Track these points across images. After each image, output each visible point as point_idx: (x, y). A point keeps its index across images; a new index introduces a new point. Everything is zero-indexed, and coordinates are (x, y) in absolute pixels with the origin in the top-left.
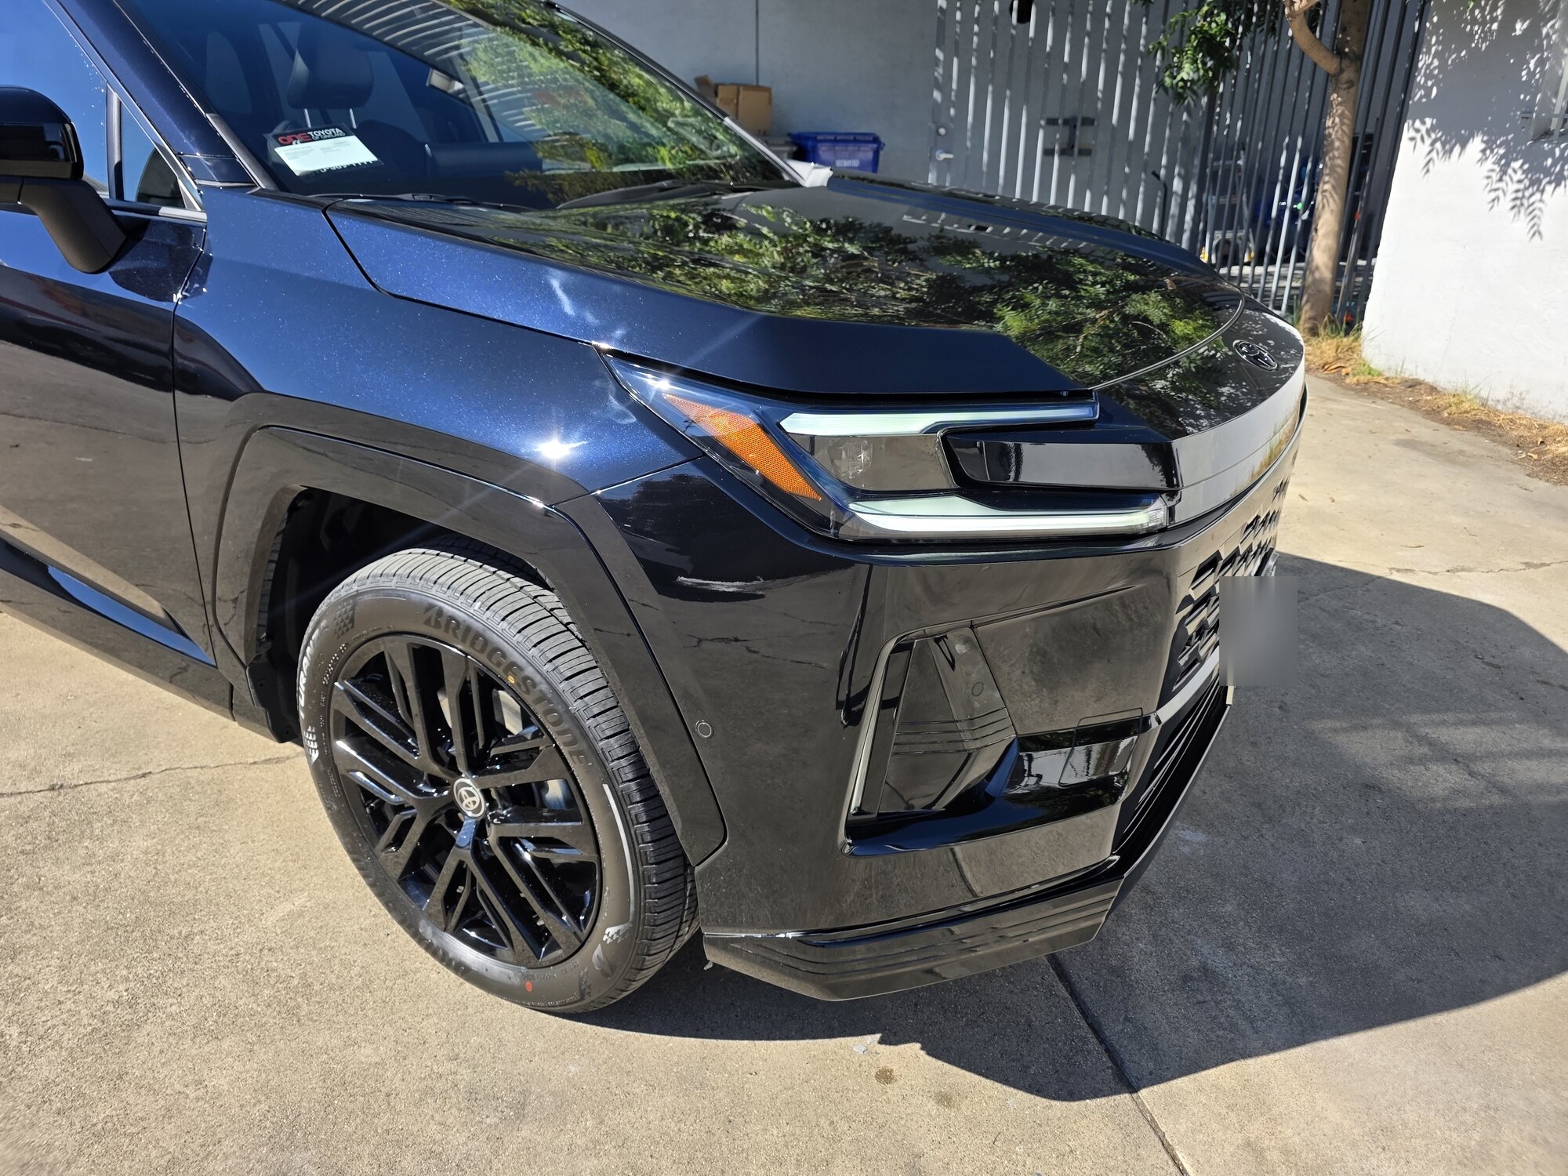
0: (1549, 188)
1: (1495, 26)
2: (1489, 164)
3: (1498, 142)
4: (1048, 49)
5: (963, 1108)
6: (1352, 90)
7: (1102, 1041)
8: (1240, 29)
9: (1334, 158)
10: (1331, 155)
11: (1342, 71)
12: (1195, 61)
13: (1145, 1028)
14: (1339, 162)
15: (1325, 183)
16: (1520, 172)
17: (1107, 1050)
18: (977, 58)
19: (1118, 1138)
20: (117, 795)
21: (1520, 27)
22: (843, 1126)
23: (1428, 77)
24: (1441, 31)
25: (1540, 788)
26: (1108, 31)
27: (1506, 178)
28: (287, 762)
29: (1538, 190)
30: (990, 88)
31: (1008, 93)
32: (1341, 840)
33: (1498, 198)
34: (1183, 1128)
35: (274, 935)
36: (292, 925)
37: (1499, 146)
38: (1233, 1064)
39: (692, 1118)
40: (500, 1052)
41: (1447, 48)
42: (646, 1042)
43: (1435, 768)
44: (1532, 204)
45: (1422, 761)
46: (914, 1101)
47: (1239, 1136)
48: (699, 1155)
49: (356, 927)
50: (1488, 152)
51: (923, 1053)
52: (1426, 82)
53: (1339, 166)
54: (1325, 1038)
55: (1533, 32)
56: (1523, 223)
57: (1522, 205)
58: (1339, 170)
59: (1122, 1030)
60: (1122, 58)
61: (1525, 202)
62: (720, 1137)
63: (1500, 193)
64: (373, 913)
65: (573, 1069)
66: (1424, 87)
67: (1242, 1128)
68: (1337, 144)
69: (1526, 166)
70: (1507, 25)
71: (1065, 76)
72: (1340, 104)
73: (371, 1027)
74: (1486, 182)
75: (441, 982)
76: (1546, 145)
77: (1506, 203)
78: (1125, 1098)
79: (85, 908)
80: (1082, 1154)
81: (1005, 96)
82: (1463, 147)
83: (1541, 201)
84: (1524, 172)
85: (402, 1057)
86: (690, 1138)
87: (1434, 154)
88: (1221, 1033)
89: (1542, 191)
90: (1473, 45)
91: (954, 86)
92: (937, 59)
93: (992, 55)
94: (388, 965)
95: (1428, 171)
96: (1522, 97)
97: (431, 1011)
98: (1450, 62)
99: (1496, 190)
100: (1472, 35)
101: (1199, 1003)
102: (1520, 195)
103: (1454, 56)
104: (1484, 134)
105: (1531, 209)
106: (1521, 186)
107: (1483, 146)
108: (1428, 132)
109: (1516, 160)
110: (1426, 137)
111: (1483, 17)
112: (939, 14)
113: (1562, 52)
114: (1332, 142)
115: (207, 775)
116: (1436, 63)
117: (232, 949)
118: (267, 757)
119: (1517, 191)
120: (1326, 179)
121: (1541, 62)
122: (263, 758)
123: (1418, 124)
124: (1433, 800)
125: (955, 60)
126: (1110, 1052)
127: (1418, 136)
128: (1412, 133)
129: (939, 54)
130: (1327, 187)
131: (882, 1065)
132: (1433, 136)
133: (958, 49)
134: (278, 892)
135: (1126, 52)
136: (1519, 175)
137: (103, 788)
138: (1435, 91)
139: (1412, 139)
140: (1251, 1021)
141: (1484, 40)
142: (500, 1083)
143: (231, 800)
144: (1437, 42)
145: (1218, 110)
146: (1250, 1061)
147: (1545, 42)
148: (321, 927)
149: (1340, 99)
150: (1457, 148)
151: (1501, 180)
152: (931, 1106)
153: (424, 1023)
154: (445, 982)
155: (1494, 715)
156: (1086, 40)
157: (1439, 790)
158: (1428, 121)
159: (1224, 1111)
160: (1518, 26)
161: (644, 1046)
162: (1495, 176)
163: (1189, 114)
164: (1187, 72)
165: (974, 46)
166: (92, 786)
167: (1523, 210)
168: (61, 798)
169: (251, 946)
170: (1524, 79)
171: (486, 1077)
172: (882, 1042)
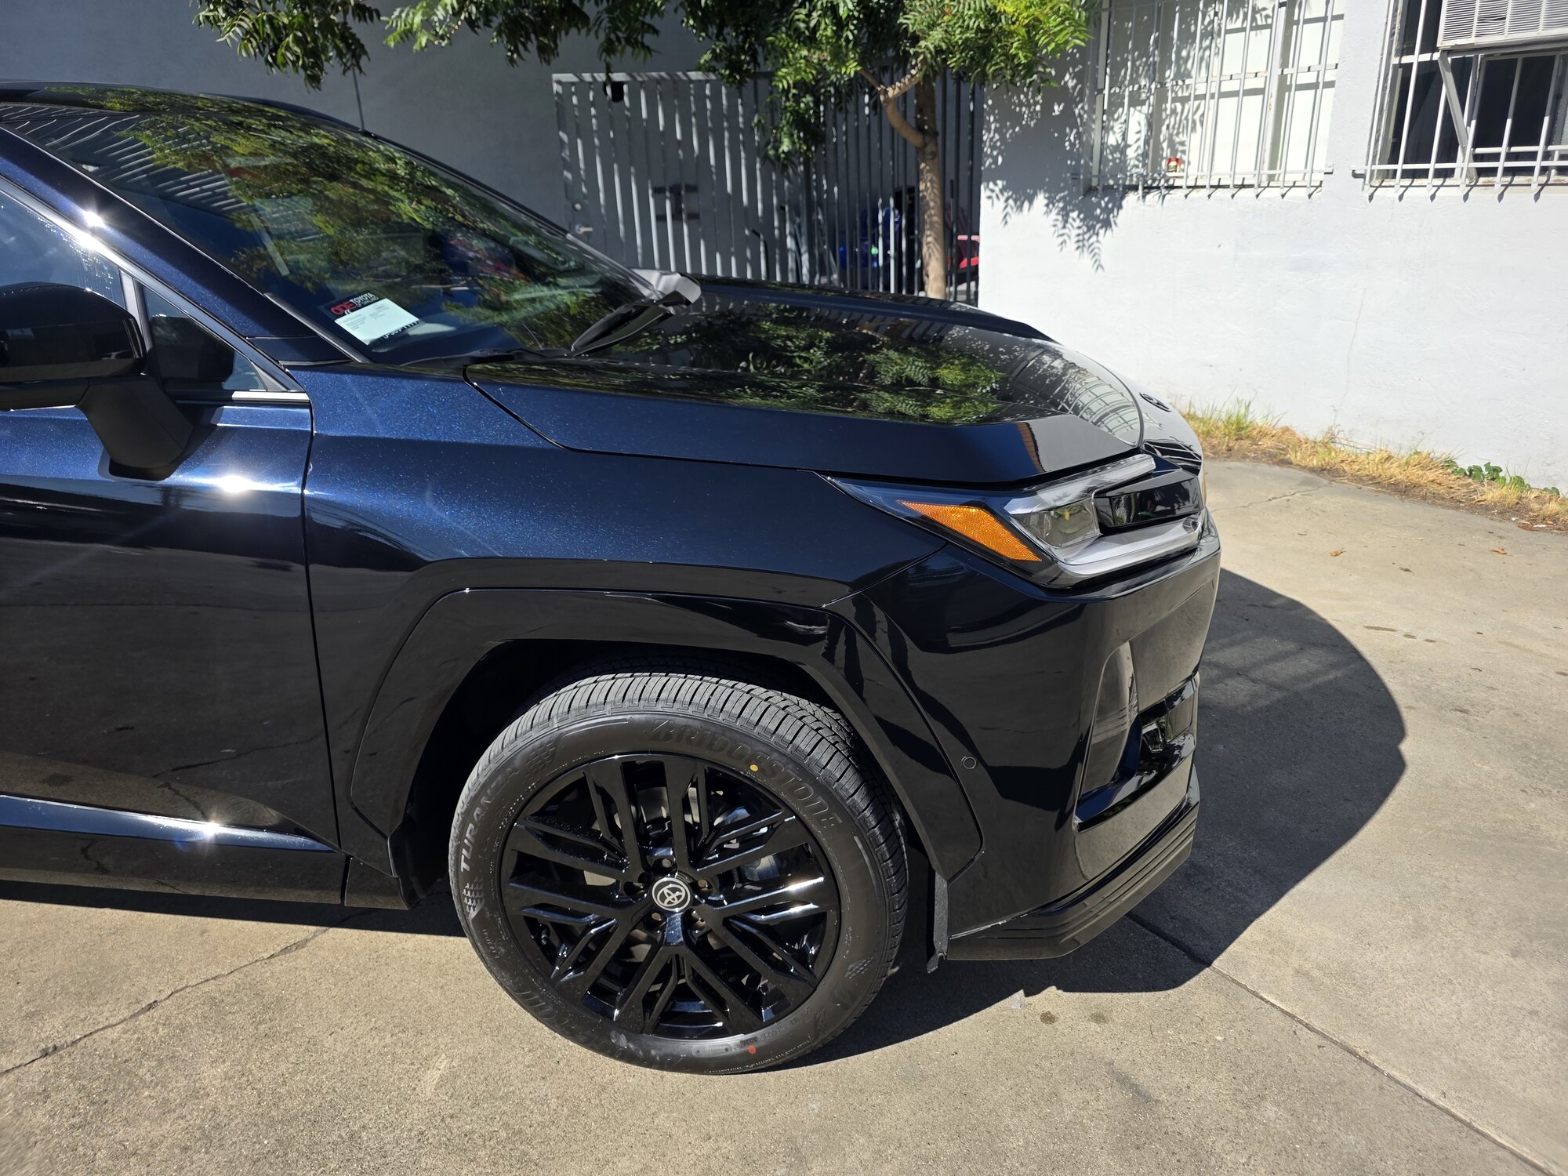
0: (1102, 232)
1: (1038, 108)
2: (1053, 215)
3: (1057, 198)
4: (661, 128)
5: (1116, 1019)
6: (936, 160)
7: (1166, 939)
8: (822, 108)
9: (931, 216)
10: (928, 213)
11: (925, 145)
12: (791, 135)
13: (1188, 920)
14: (935, 219)
15: (927, 236)
16: (1078, 221)
17: (1173, 944)
18: (598, 139)
19: (1222, 999)
20: (136, 1036)
21: (1057, 109)
22: (1046, 1064)
23: (993, 148)
24: (996, 111)
25: (1297, 679)
26: (711, 111)
27: (1068, 225)
28: (309, 944)
29: (1094, 233)
30: (616, 166)
31: (633, 170)
32: (1210, 750)
33: (1064, 242)
34: (1254, 976)
35: (443, 1103)
36: (454, 1088)
37: (1058, 201)
38: (1254, 924)
39: (936, 1104)
40: (743, 1117)
41: (1003, 125)
42: (855, 1062)
43: (1229, 682)
44: (1092, 244)
45: (1219, 679)
46: (1080, 1027)
47: (1289, 969)
48: (963, 1128)
49: (520, 1067)
50: (1051, 206)
51: (1060, 992)
52: (992, 152)
53: (937, 222)
54: (1292, 886)
55: (1068, 112)
56: (1087, 258)
57: (1084, 245)
58: (937, 225)
59: (1174, 926)
60: (726, 134)
61: (1086, 243)
62: (967, 1110)
63: (1066, 237)
64: (526, 1049)
65: (814, 1106)
66: (991, 156)
67: (1287, 962)
68: (932, 204)
69: (1082, 216)
70: (1047, 108)
71: (680, 152)
72: (928, 171)
73: (610, 1143)
74: (1053, 229)
75: (642, 1082)
76: (1093, 199)
77: (1071, 245)
78: (1207, 970)
79: (206, 1153)
80: (1209, 1019)
81: (630, 174)
82: (1031, 202)
83: (1098, 241)
84: (1081, 220)
85: (659, 1156)
86: (947, 1119)
87: (1009, 209)
88: (1233, 906)
89: (1097, 234)
90: (1024, 123)
91: (582, 165)
92: (561, 140)
93: (612, 135)
94: (580, 1087)
95: (1006, 223)
96: (1069, 162)
97: (653, 1109)
98: (1008, 136)
99: (1062, 235)
100: (1021, 114)
101: (1206, 890)
102: (1081, 238)
103: (1010, 131)
104: (1045, 192)
105: (1091, 248)
106: (1081, 231)
107: (1046, 201)
108: (1002, 191)
109: (1073, 211)
110: (1000, 196)
111: (1028, 100)
112: (556, 98)
113: (1091, 127)
114: (928, 203)
115: (229, 983)
116: (997, 137)
117: (410, 1130)
118: (283, 946)
119: (1078, 235)
120: (928, 233)
121: (1079, 136)
122: (279, 949)
123: (991, 185)
124: (1244, 705)
125: (579, 142)
126: (1176, 943)
127: (994, 195)
128: (989, 193)
129: (564, 137)
130: (930, 239)
131: (1040, 1012)
132: (1006, 194)
133: (580, 130)
134: (413, 1064)
135: (729, 129)
136: (1078, 223)
137: (112, 1034)
138: (1000, 160)
139: (989, 197)
140: (1245, 892)
141: (1032, 119)
142: (763, 1141)
143: (279, 999)
144: (995, 120)
145: (814, 177)
146: (1262, 918)
147: (1079, 120)
148: (486, 1079)
149: (928, 168)
150: (1026, 204)
151: (1064, 227)
152: (1093, 1026)
153: (656, 1121)
154: (646, 1081)
155: (1239, 636)
156: (694, 120)
157: (1242, 698)
158: (1000, 183)
159: (1270, 956)
160: (1056, 107)
161: (857, 1066)
162: (1060, 225)
163: (790, 181)
164: (786, 146)
165: (595, 128)
166: (95, 1036)
167: (1085, 249)
168: (67, 1060)
169: (428, 1120)
170: (1068, 148)
171: (747, 1141)
172: (1027, 995)
